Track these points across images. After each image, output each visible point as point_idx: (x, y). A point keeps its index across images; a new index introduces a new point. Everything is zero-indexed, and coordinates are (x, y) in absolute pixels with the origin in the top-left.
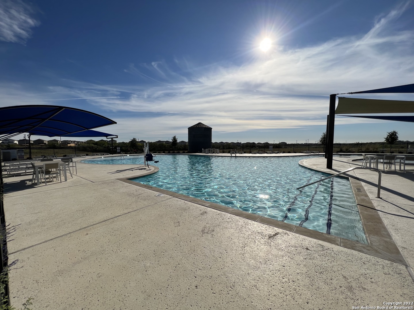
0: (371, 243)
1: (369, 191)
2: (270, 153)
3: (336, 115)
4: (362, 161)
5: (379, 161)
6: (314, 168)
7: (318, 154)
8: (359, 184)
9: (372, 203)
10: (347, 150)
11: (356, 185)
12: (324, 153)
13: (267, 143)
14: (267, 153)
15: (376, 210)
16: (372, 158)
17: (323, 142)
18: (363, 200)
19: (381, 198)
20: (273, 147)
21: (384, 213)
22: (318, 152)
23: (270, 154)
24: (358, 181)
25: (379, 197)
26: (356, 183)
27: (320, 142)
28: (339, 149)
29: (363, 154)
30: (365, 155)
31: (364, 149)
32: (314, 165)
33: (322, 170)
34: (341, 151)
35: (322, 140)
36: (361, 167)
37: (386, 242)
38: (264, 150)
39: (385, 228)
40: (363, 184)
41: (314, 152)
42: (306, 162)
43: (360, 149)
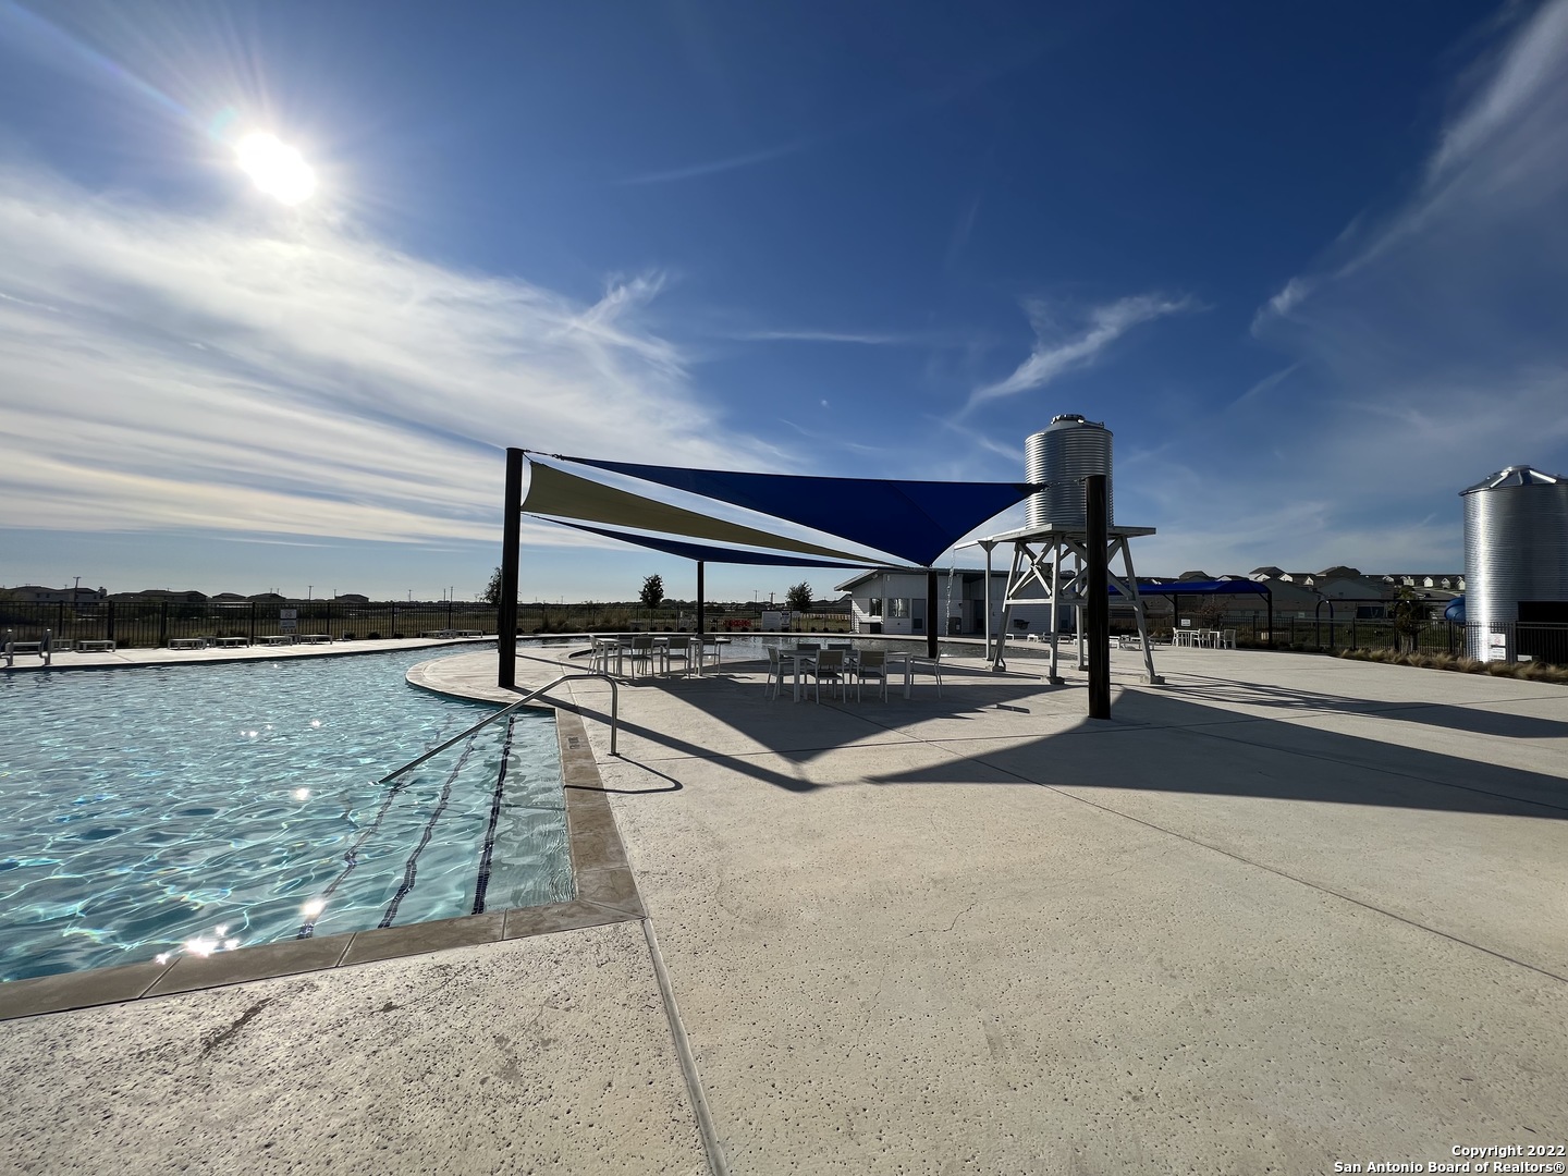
0: (580, 891)
1: (598, 739)
2: (285, 642)
3: (524, 515)
4: (589, 656)
5: (625, 652)
6: (461, 689)
7: (478, 638)
8: (577, 724)
9: (596, 774)
10: (560, 624)
11: (568, 728)
12: (497, 637)
13: (275, 596)
14: (264, 642)
15: (603, 790)
16: (611, 647)
17: (495, 599)
18: (580, 771)
19: (618, 755)
20: (300, 616)
21: (619, 795)
22: (479, 634)
23: (283, 644)
24: (575, 717)
25: (614, 754)
26: (570, 723)
27: (487, 598)
28: (538, 622)
29: (591, 635)
30: (596, 637)
31: (599, 622)
32: (460, 679)
33: (485, 693)
34: (546, 629)
35: (492, 591)
36: (586, 673)
37: (613, 873)
38: (248, 629)
39: (615, 835)
40: (586, 721)
41: (466, 634)
42: (434, 670)
43: (591, 620)
